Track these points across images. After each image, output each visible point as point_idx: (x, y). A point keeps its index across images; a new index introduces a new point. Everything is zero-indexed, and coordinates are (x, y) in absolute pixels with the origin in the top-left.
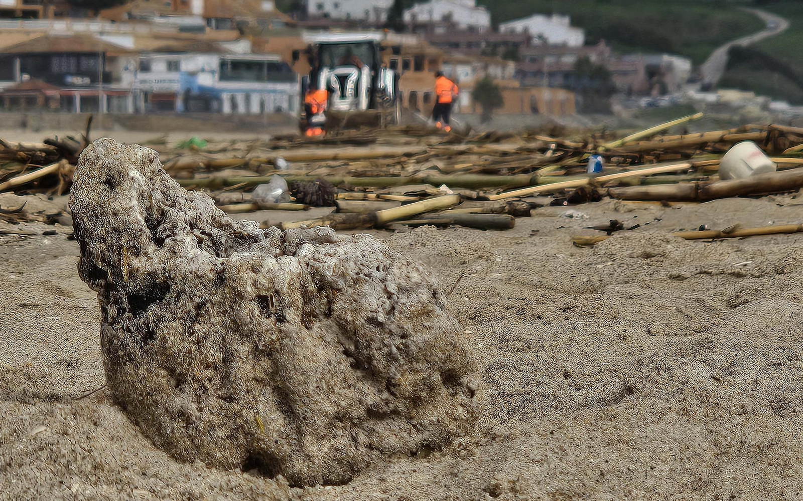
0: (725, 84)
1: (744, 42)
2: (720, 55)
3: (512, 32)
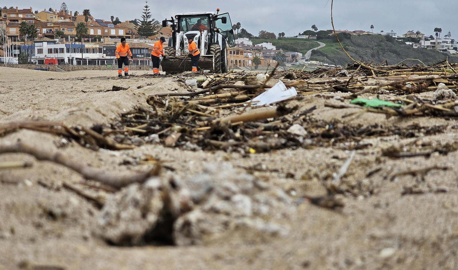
0: (311, 59)
1: (316, 49)
2: (309, 52)
3: (258, 46)
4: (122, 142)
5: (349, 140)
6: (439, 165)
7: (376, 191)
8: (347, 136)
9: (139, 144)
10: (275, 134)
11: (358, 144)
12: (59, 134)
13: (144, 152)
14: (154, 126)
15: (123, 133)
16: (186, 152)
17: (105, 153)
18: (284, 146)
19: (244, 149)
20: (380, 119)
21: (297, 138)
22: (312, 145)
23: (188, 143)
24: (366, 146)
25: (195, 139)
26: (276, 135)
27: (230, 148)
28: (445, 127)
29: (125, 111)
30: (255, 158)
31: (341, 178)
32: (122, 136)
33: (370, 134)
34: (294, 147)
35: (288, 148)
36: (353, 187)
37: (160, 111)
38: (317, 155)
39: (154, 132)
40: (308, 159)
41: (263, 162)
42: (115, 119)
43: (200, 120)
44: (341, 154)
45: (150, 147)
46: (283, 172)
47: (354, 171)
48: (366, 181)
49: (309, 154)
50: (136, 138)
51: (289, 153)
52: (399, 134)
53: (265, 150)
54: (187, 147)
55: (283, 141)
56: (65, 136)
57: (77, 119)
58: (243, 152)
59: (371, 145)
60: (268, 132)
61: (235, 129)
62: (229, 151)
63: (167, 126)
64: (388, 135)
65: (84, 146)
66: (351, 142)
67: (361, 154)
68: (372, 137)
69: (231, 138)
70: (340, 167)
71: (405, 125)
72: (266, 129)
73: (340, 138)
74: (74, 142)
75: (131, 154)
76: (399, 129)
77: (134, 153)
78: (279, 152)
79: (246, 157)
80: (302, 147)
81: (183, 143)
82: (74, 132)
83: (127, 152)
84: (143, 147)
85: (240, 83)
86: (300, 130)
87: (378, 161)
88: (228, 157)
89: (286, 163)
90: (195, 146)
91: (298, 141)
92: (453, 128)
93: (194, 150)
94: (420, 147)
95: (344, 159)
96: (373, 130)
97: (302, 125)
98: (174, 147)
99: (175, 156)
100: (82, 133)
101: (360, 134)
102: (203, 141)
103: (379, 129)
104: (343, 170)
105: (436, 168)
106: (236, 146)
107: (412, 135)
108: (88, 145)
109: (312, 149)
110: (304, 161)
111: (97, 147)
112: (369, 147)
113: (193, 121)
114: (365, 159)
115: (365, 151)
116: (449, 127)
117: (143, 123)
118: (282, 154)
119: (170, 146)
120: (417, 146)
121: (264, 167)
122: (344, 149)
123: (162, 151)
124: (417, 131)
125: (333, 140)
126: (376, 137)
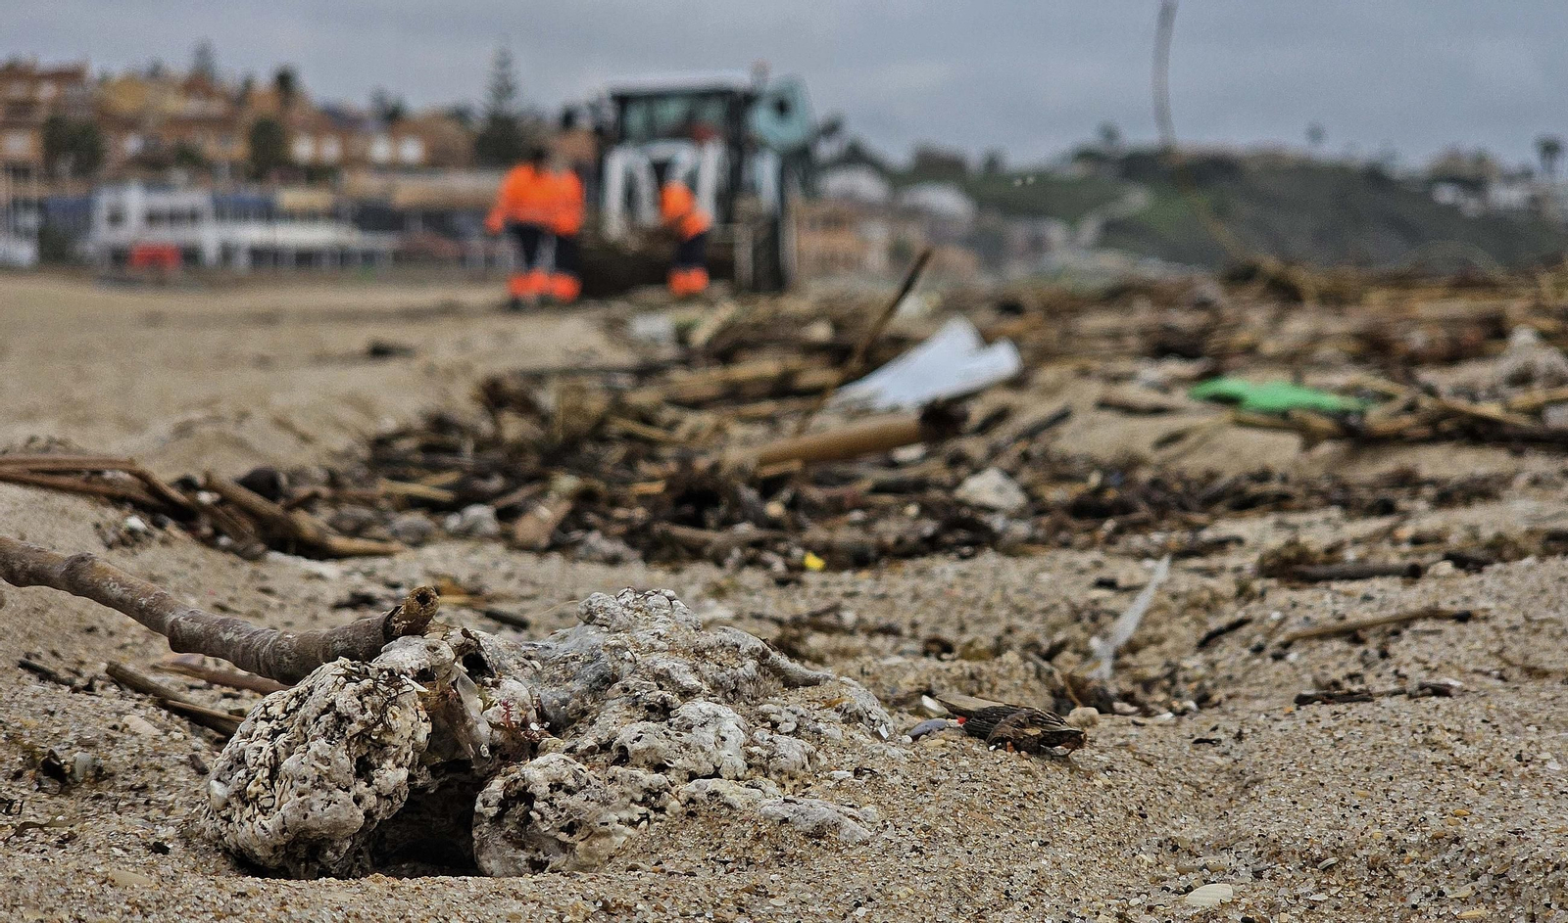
4: (358, 530)
5: (1166, 523)
6: (1445, 605)
7: (1219, 695)
8: (1162, 510)
9: (419, 540)
10: (908, 503)
11: (1195, 539)
12: (118, 500)
13: (431, 568)
14: (485, 476)
15: (370, 503)
16: (581, 567)
17: (285, 568)
18: (931, 546)
19: (786, 555)
20: (1281, 451)
21: (985, 518)
22: (1032, 541)
23: (594, 538)
24: (1220, 545)
25: (620, 521)
26: (912, 510)
27: (736, 553)
28: (1505, 481)
29: (389, 425)
30: (821, 588)
31: (1117, 655)
32: (365, 513)
33: (1243, 502)
34: (966, 550)
35: (946, 554)
36: (1148, 685)
37: (514, 427)
38: (1045, 577)
39: (483, 499)
40: (1010, 592)
41: (846, 602)
42: (347, 455)
43: (653, 459)
44: (1125, 571)
45: (455, 549)
46: (914, 637)
47: (1163, 629)
48: (1194, 663)
49: (1015, 572)
50: (416, 519)
51: (945, 568)
52: (1345, 505)
53: (860, 560)
54: (591, 549)
55: (929, 527)
56: (139, 507)
57: (202, 450)
58: (779, 566)
59: (1239, 541)
60: (887, 499)
61: (769, 488)
62: (730, 562)
63: (531, 479)
64: (1304, 509)
65: (209, 542)
66: (1172, 530)
67: (1198, 570)
68: (1247, 513)
69: (744, 519)
70: (1115, 615)
71: (1369, 471)
72: (880, 489)
73: (1135, 517)
74: (172, 528)
75: (380, 574)
76: (1345, 487)
77: (391, 568)
78: (909, 566)
79: (792, 586)
80: (996, 550)
81: (577, 535)
82: (175, 494)
83: (367, 564)
84: (430, 551)
85: (821, 332)
86: (1000, 490)
87: (1244, 593)
88: (724, 583)
89: (928, 604)
90: (619, 547)
91: (986, 529)
92: (1536, 482)
93: (613, 561)
94: (1406, 548)
95: (1132, 590)
96: (1255, 489)
97: (1010, 474)
98: (542, 552)
99: (540, 581)
100: (205, 497)
101: (1209, 503)
102: (645, 528)
103: (1274, 486)
104: (1125, 628)
105: (1434, 614)
106: (759, 545)
107: (1386, 508)
108: (224, 541)
109: (1028, 555)
110: (995, 599)
111: (260, 548)
112: (1232, 547)
113: (629, 461)
114: (1204, 588)
115: (1215, 561)
116: (1521, 481)
117: (447, 468)
118: (920, 572)
119: (528, 548)
120: (1396, 542)
121: (849, 617)
122: (1143, 555)
123: (496, 564)
124: (1405, 492)
125: (1109, 525)
126: (1263, 515)
